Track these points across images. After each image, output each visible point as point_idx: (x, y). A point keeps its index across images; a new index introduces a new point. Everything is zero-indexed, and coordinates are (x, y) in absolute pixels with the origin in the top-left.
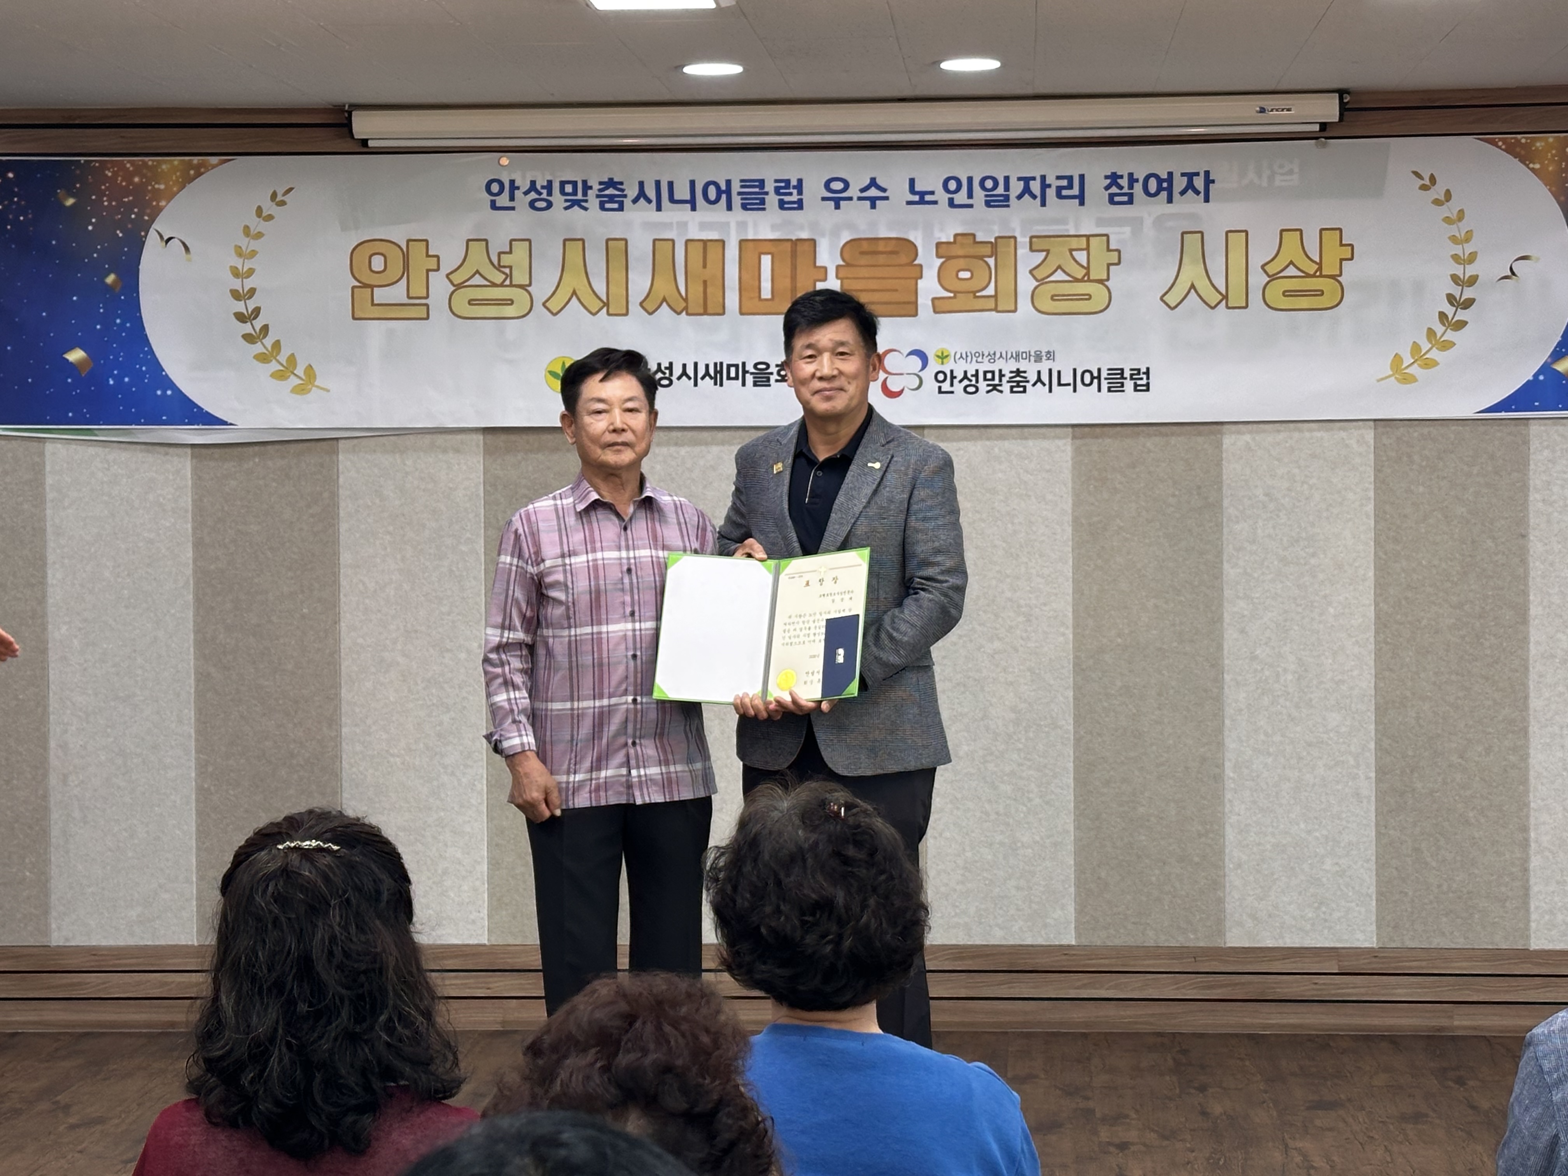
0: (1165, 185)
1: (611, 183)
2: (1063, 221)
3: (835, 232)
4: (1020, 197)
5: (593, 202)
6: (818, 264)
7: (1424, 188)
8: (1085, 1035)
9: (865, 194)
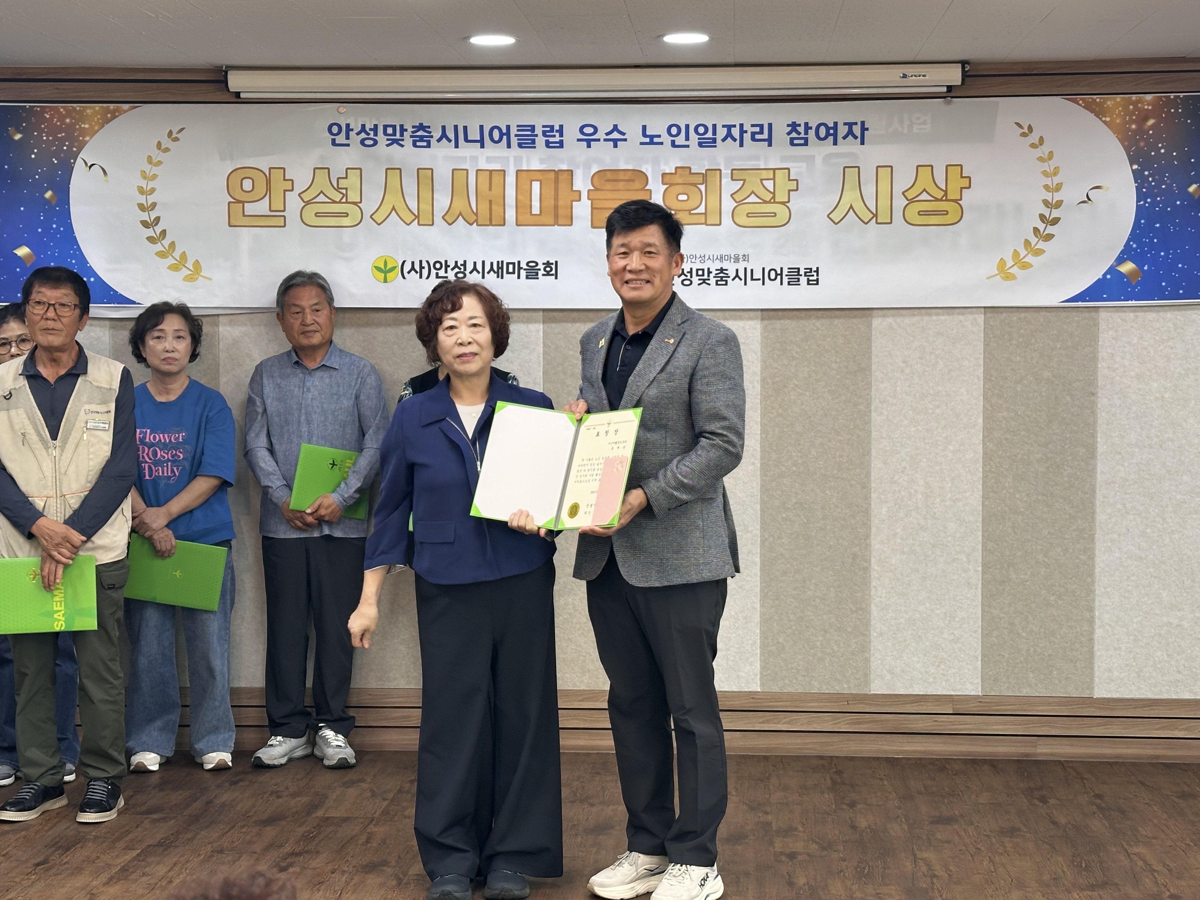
0: (832, 131)
1: (421, 127)
2: (757, 158)
3: (587, 166)
4: (724, 140)
5: (408, 141)
6: (574, 189)
7: (1024, 135)
8: (766, 758)
9: (609, 137)
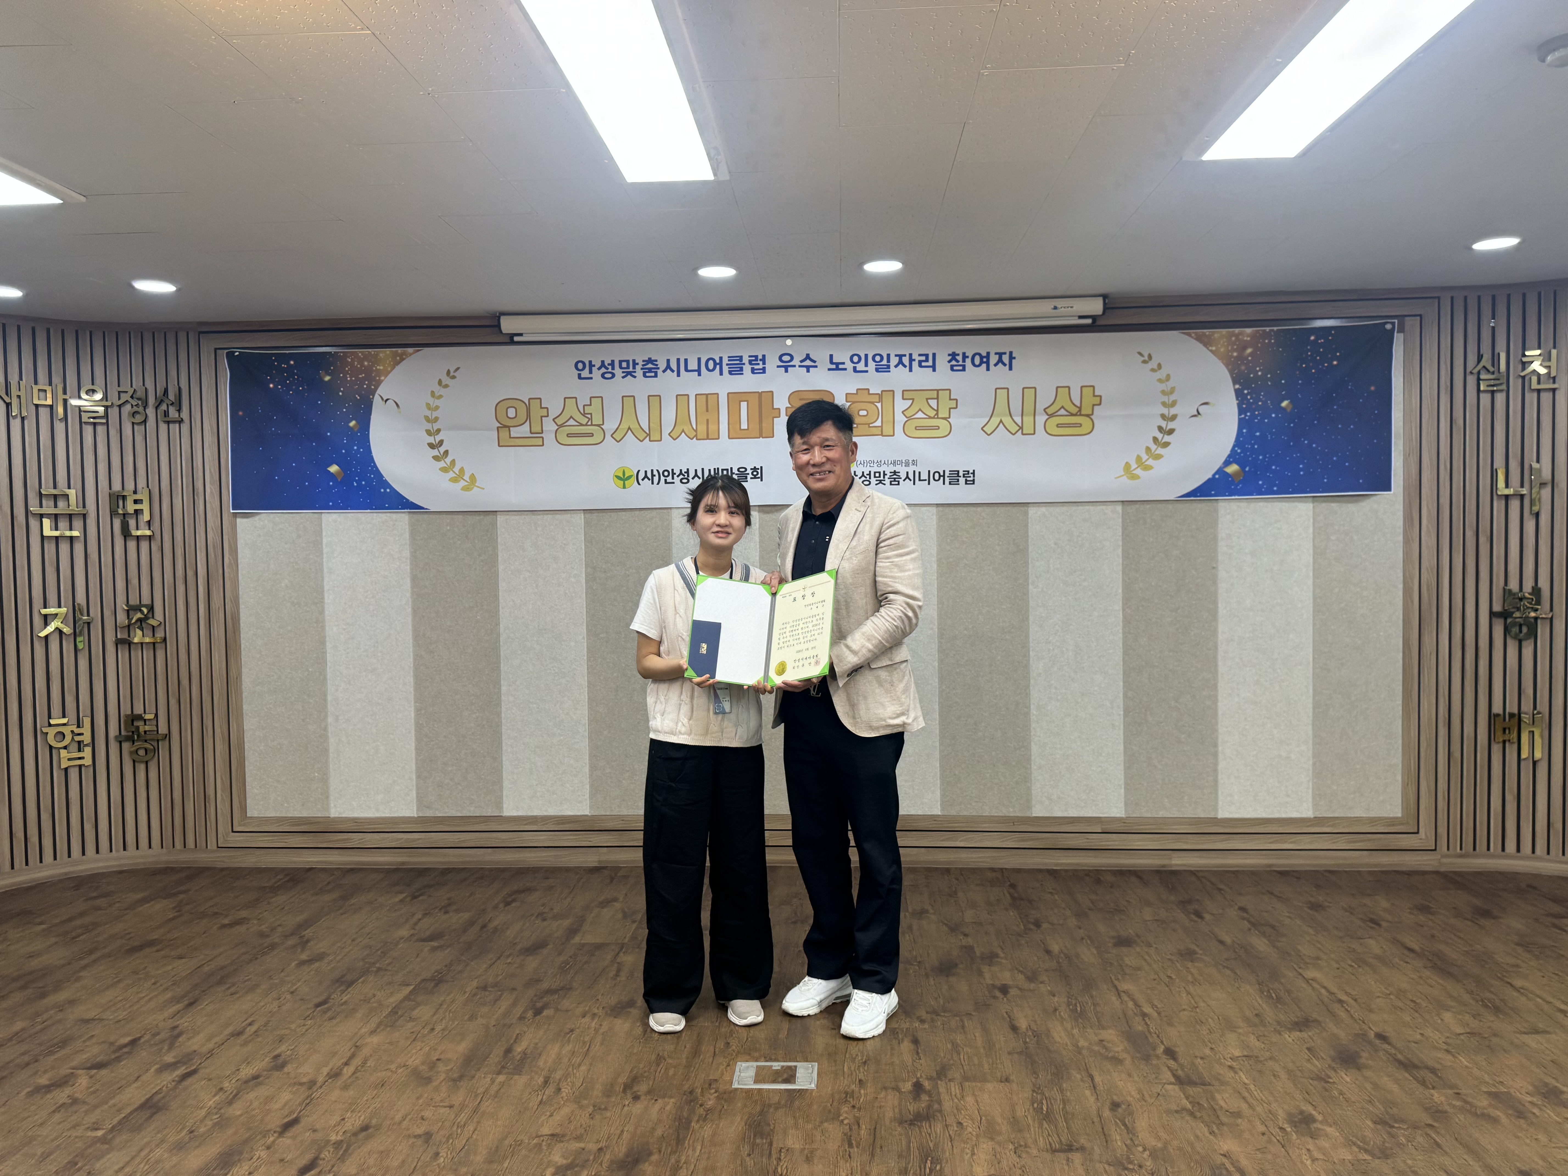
0: (985, 360)
1: (650, 361)
2: (924, 381)
3: (785, 387)
4: (896, 366)
5: (639, 372)
6: (774, 407)
7: (1144, 362)
9: (803, 364)
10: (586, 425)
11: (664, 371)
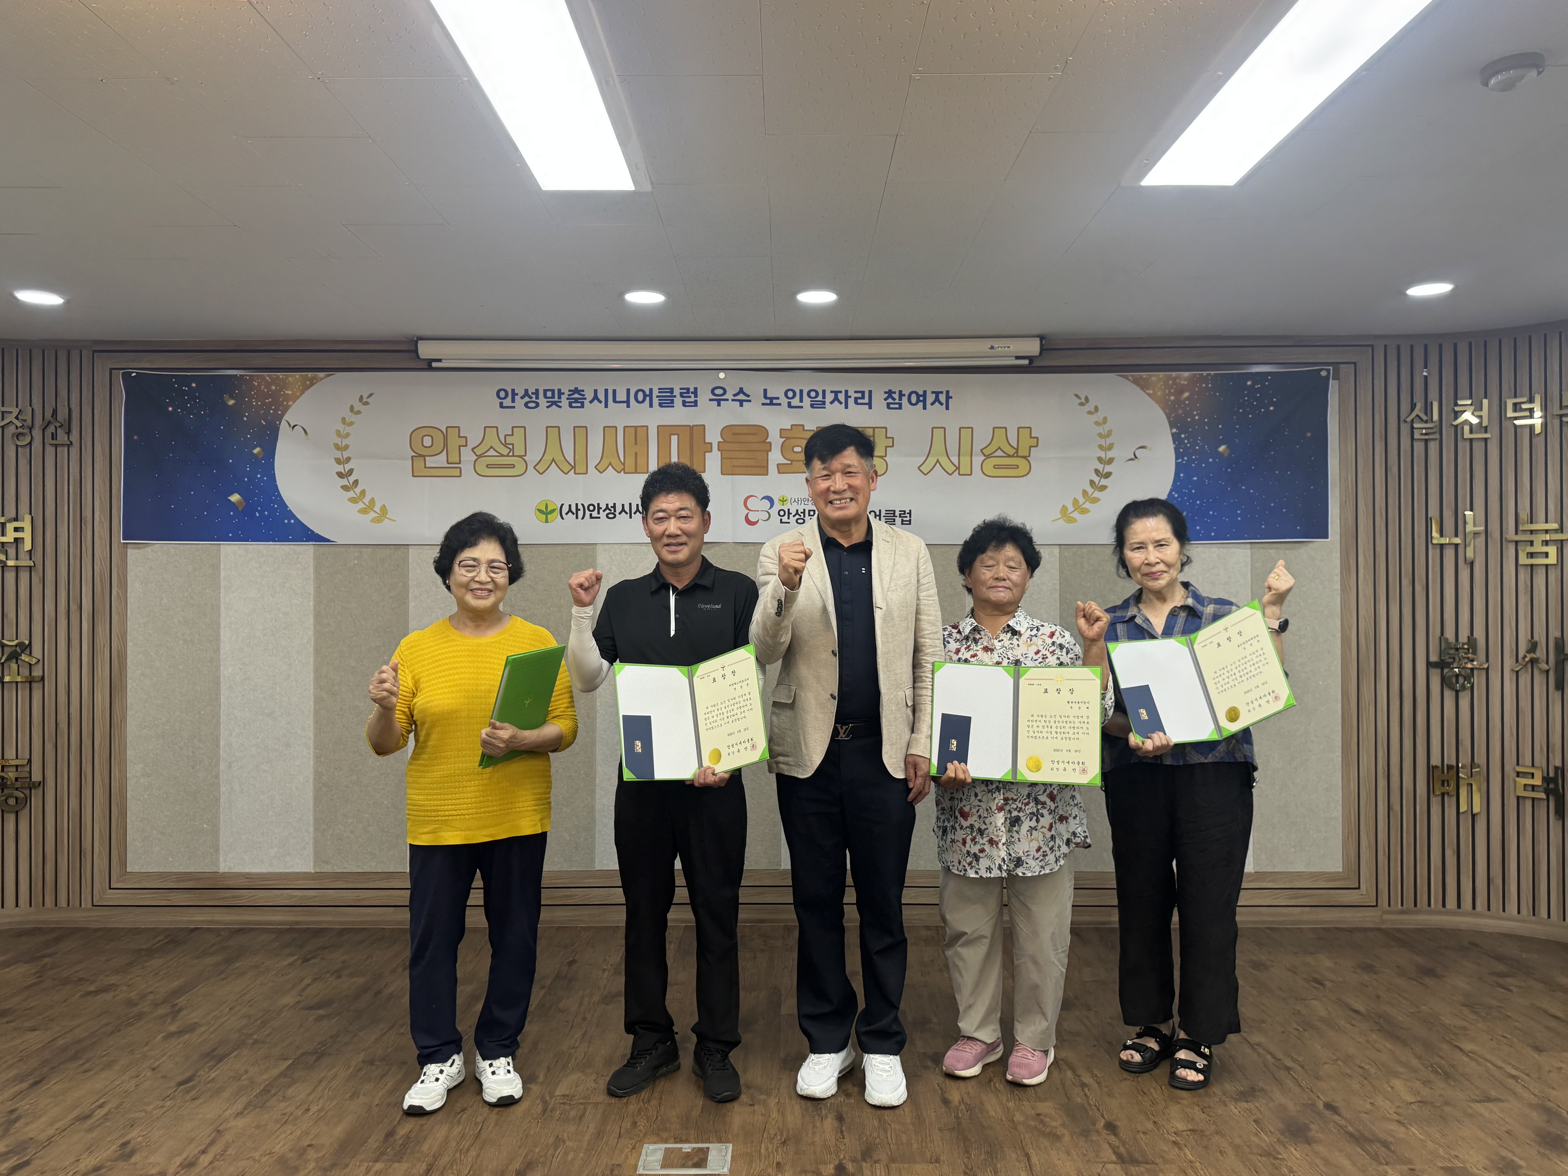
0: (921, 398)
1: (576, 391)
3: (717, 421)
4: (832, 403)
5: (564, 402)
6: (707, 441)
7: (1081, 404)
9: (736, 398)
10: (508, 456)
11: (591, 402)
